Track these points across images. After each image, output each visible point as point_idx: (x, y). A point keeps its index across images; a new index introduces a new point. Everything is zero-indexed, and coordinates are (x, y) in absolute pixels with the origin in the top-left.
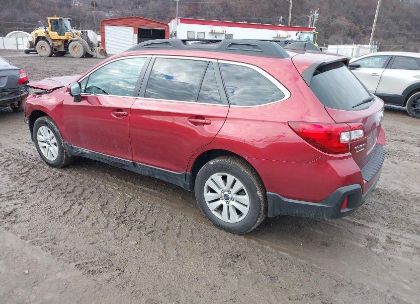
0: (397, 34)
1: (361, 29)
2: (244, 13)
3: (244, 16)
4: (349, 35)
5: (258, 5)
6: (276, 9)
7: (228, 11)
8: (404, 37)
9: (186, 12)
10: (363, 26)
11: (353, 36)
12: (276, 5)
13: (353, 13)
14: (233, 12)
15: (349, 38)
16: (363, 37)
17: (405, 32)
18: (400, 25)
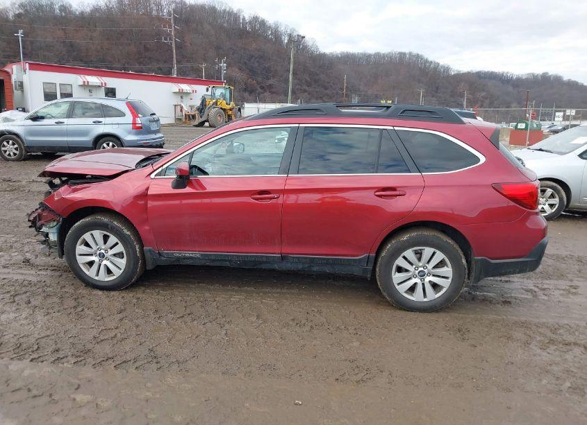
0: (297, 89)
1: (258, 83)
2: (101, 57)
3: (103, 61)
4: (245, 90)
5: (121, 48)
6: (147, 54)
7: (75, 53)
8: (306, 94)
9: (3, 51)
10: (260, 79)
11: (251, 92)
12: (146, 49)
13: (245, 63)
14: (83, 54)
15: (246, 95)
16: (262, 93)
17: (305, 87)
18: (299, 80)
